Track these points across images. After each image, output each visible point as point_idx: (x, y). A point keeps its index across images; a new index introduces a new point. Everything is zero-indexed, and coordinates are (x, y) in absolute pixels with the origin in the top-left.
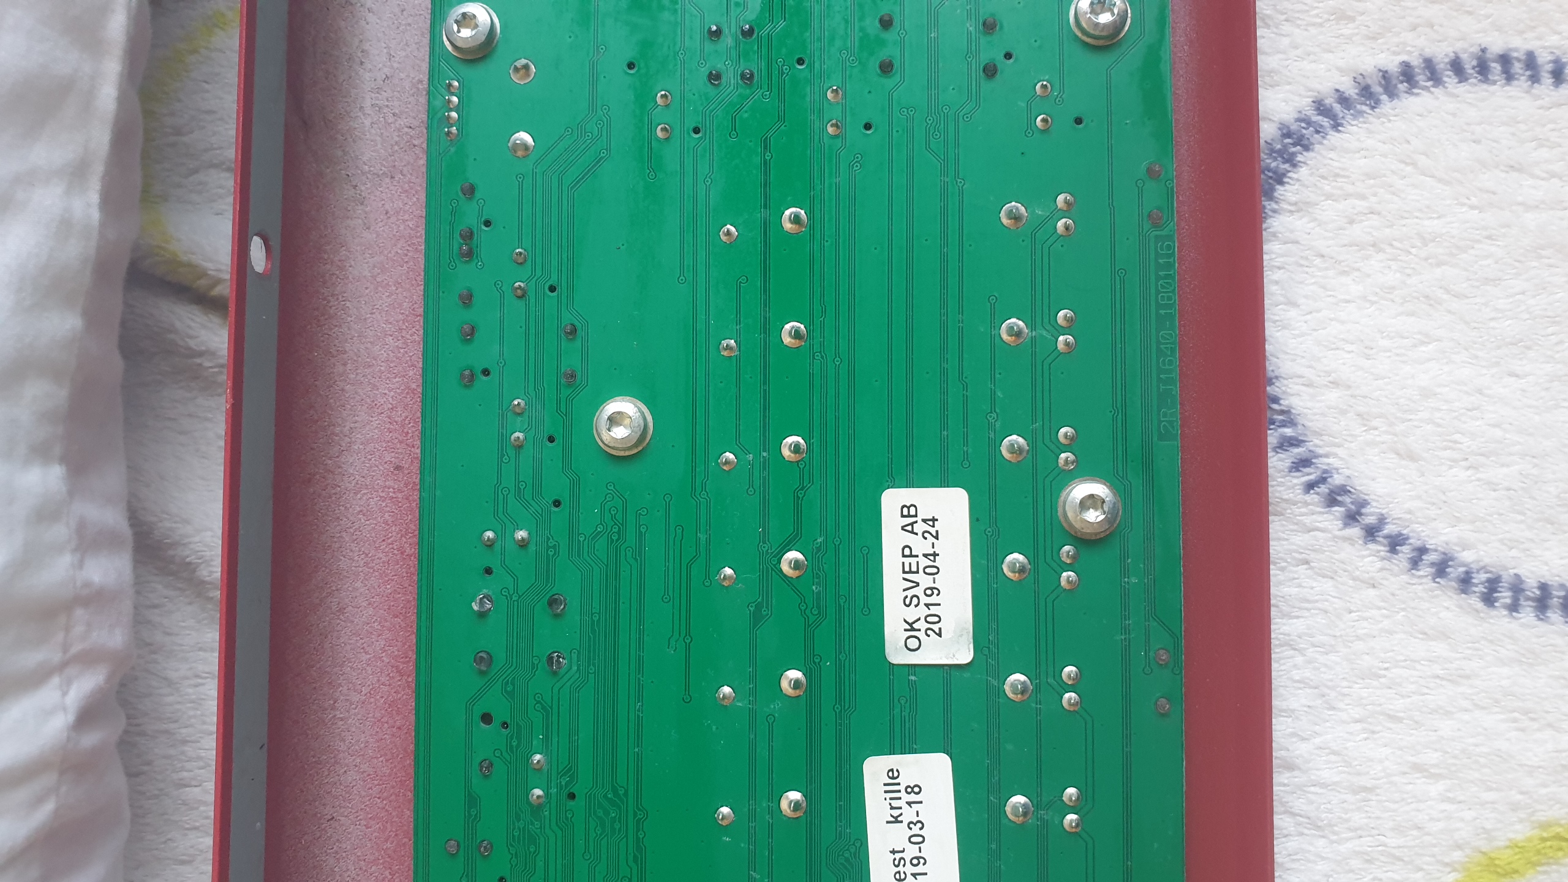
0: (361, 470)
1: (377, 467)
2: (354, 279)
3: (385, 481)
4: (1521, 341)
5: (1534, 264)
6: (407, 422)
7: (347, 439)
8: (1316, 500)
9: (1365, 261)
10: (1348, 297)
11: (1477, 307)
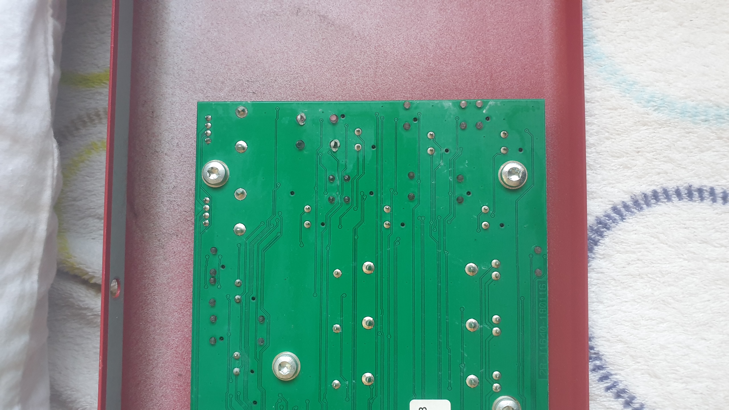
0: (163, 376)
1: (170, 374)
2: (158, 284)
3: (174, 381)
4: (708, 323)
5: (713, 287)
6: (184, 353)
7: (156, 362)
8: (611, 395)
9: (635, 283)
10: (626, 300)
11: (687, 307)
